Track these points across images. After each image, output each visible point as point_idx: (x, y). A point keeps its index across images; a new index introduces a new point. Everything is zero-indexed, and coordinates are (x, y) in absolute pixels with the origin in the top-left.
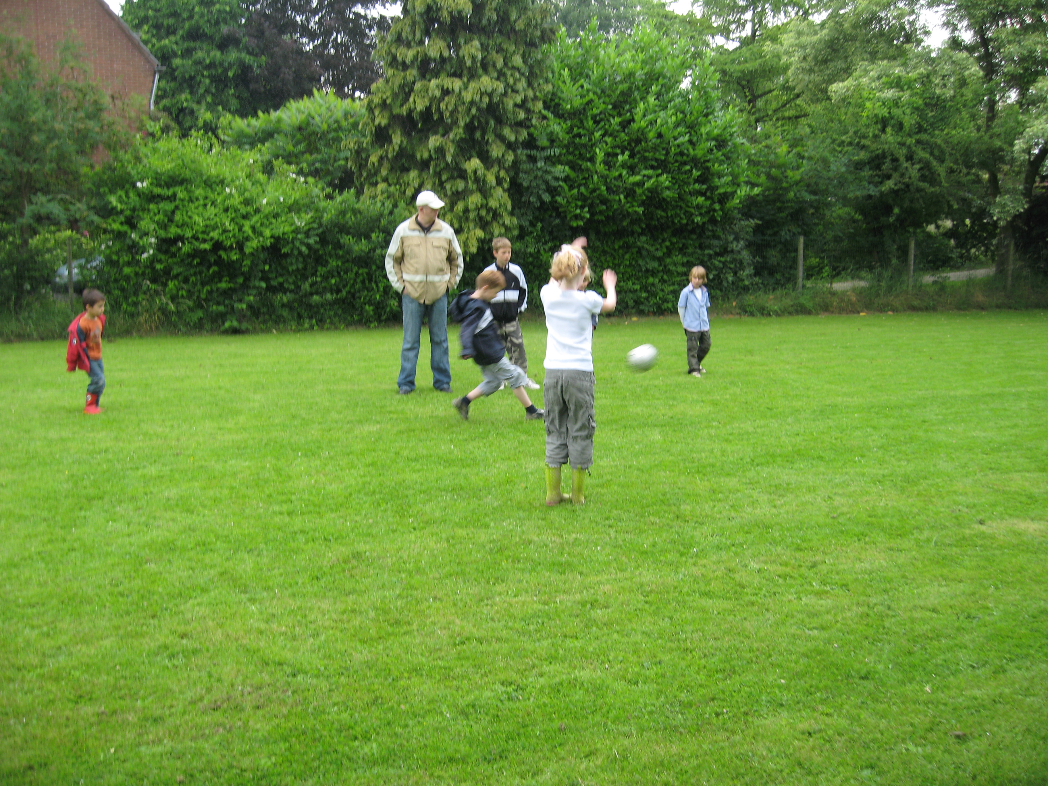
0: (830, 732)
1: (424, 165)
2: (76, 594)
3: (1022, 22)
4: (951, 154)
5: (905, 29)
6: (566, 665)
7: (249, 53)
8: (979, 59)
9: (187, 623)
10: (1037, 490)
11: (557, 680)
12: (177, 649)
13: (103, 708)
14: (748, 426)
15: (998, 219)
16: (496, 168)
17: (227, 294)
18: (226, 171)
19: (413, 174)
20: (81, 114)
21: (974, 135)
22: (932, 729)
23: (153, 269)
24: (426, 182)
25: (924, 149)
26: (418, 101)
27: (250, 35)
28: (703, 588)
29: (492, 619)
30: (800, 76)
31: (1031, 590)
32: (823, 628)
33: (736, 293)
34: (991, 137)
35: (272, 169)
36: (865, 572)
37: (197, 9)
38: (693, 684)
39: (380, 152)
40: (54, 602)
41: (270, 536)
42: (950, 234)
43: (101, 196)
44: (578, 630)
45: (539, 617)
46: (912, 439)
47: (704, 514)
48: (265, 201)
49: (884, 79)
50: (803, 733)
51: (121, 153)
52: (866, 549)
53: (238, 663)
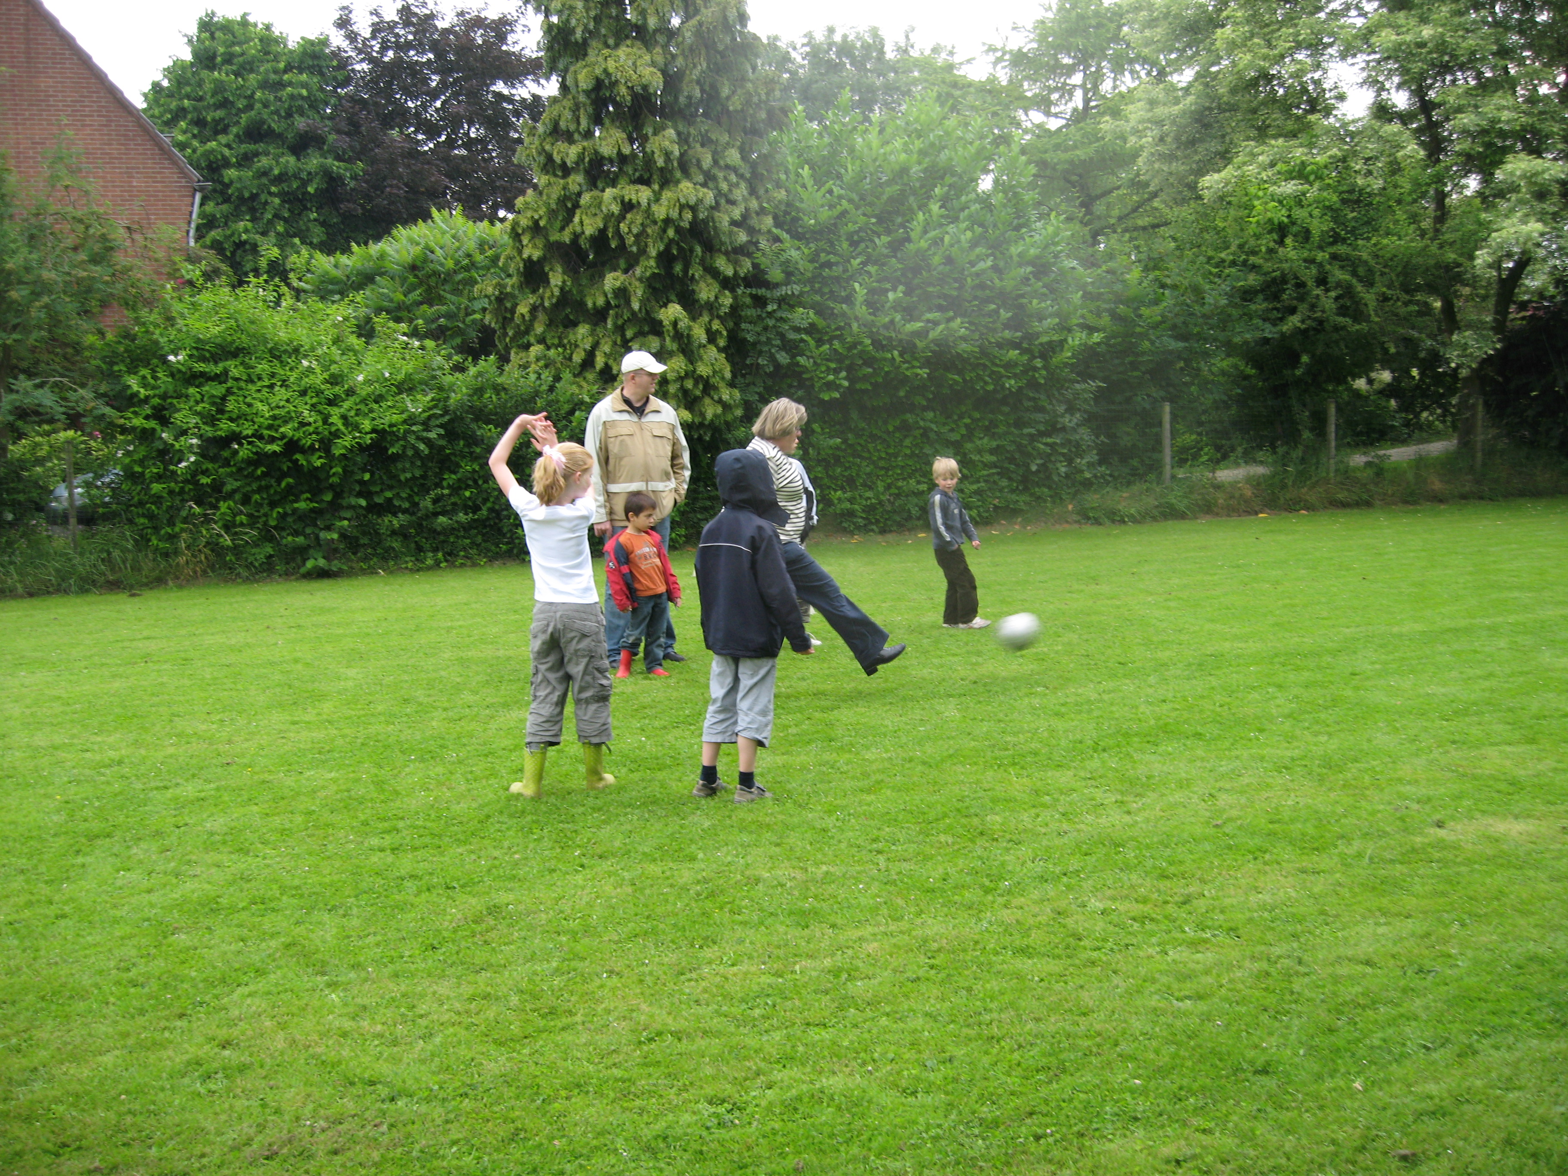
0: (1209, 1159)
1: (599, 316)
2: (64, 985)
3: (1479, 75)
4: (1383, 274)
5: (1307, 91)
6: (808, 1069)
7: (339, 158)
8: (1419, 131)
9: (232, 1023)
10: (1522, 772)
11: (794, 1092)
12: (215, 1065)
13: (97, 1164)
14: (1089, 692)
15: (1459, 366)
16: (706, 318)
17: (310, 518)
18: (302, 335)
19: (583, 330)
20: (83, 256)
21: (1418, 244)
22: (1364, 1148)
23: (196, 483)
24: (603, 341)
25: (1342, 268)
26: (587, 221)
27: (339, 132)
28: (1018, 942)
29: (697, 1002)
30: (1156, 166)
31: (1515, 926)
32: (1200, 997)
33: (1072, 491)
34: (1441, 247)
35: (373, 329)
36: (1263, 907)
37: (258, 94)
38: (1000, 1091)
39: (532, 299)
40: (31, 998)
41: (364, 885)
42: (1389, 391)
43: (115, 377)
44: (826, 1013)
45: (768, 995)
46: (1335, 702)
47: (1021, 827)
48: (361, 378)
49: (1280, 166)
50: (1168, 1162)
51: (144, 313)
52: (1266, 873)
53: (308, 1083)
